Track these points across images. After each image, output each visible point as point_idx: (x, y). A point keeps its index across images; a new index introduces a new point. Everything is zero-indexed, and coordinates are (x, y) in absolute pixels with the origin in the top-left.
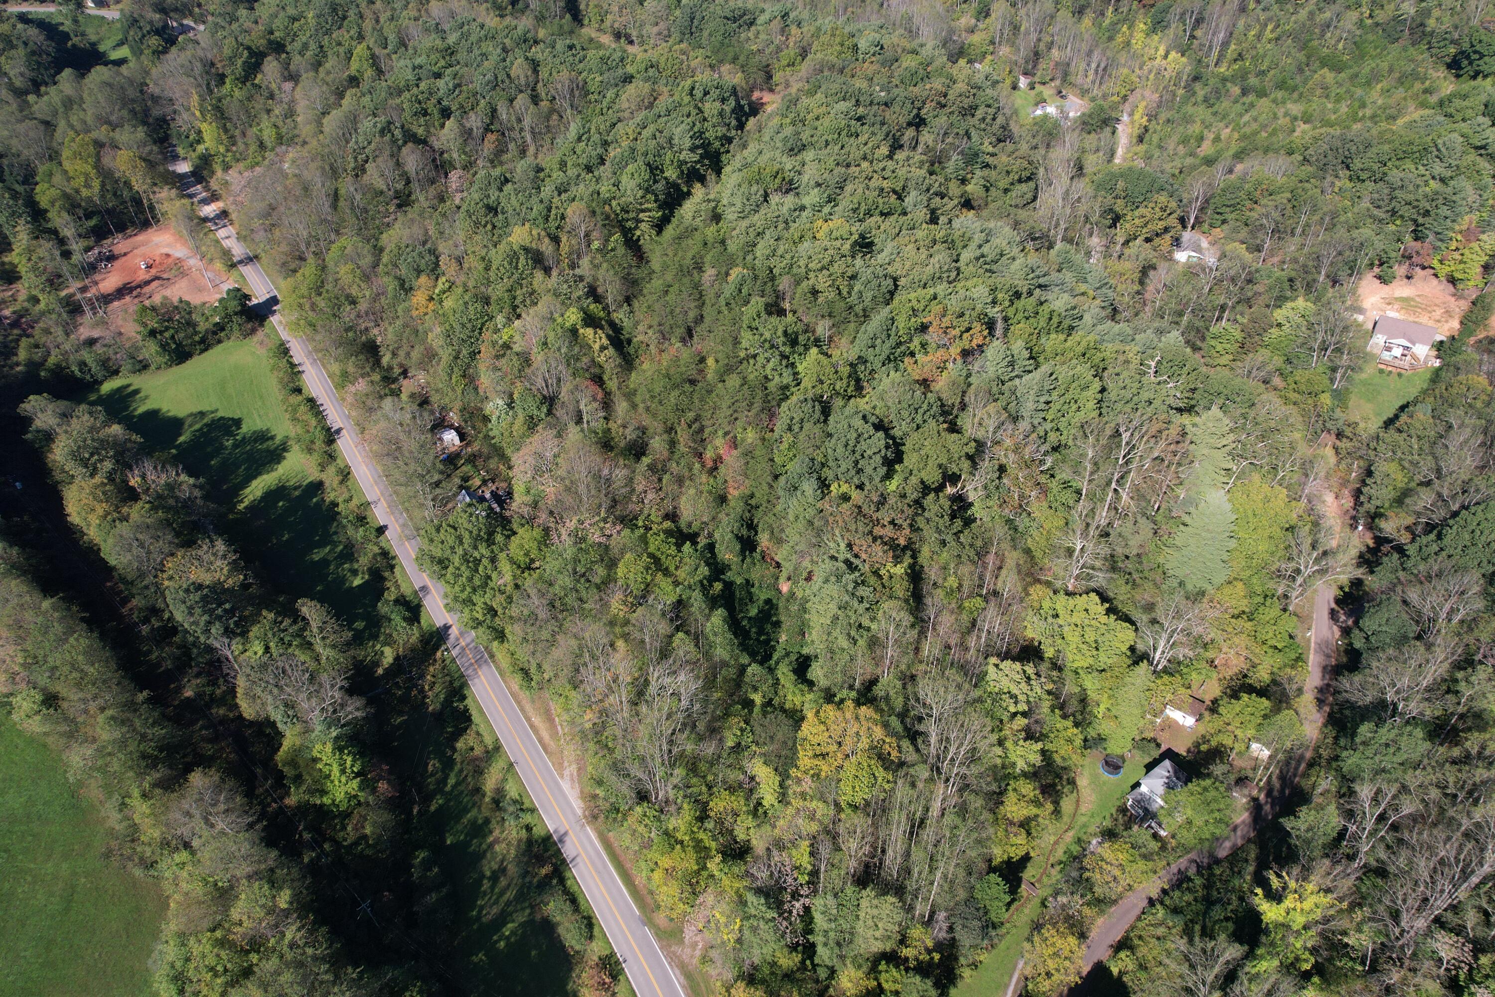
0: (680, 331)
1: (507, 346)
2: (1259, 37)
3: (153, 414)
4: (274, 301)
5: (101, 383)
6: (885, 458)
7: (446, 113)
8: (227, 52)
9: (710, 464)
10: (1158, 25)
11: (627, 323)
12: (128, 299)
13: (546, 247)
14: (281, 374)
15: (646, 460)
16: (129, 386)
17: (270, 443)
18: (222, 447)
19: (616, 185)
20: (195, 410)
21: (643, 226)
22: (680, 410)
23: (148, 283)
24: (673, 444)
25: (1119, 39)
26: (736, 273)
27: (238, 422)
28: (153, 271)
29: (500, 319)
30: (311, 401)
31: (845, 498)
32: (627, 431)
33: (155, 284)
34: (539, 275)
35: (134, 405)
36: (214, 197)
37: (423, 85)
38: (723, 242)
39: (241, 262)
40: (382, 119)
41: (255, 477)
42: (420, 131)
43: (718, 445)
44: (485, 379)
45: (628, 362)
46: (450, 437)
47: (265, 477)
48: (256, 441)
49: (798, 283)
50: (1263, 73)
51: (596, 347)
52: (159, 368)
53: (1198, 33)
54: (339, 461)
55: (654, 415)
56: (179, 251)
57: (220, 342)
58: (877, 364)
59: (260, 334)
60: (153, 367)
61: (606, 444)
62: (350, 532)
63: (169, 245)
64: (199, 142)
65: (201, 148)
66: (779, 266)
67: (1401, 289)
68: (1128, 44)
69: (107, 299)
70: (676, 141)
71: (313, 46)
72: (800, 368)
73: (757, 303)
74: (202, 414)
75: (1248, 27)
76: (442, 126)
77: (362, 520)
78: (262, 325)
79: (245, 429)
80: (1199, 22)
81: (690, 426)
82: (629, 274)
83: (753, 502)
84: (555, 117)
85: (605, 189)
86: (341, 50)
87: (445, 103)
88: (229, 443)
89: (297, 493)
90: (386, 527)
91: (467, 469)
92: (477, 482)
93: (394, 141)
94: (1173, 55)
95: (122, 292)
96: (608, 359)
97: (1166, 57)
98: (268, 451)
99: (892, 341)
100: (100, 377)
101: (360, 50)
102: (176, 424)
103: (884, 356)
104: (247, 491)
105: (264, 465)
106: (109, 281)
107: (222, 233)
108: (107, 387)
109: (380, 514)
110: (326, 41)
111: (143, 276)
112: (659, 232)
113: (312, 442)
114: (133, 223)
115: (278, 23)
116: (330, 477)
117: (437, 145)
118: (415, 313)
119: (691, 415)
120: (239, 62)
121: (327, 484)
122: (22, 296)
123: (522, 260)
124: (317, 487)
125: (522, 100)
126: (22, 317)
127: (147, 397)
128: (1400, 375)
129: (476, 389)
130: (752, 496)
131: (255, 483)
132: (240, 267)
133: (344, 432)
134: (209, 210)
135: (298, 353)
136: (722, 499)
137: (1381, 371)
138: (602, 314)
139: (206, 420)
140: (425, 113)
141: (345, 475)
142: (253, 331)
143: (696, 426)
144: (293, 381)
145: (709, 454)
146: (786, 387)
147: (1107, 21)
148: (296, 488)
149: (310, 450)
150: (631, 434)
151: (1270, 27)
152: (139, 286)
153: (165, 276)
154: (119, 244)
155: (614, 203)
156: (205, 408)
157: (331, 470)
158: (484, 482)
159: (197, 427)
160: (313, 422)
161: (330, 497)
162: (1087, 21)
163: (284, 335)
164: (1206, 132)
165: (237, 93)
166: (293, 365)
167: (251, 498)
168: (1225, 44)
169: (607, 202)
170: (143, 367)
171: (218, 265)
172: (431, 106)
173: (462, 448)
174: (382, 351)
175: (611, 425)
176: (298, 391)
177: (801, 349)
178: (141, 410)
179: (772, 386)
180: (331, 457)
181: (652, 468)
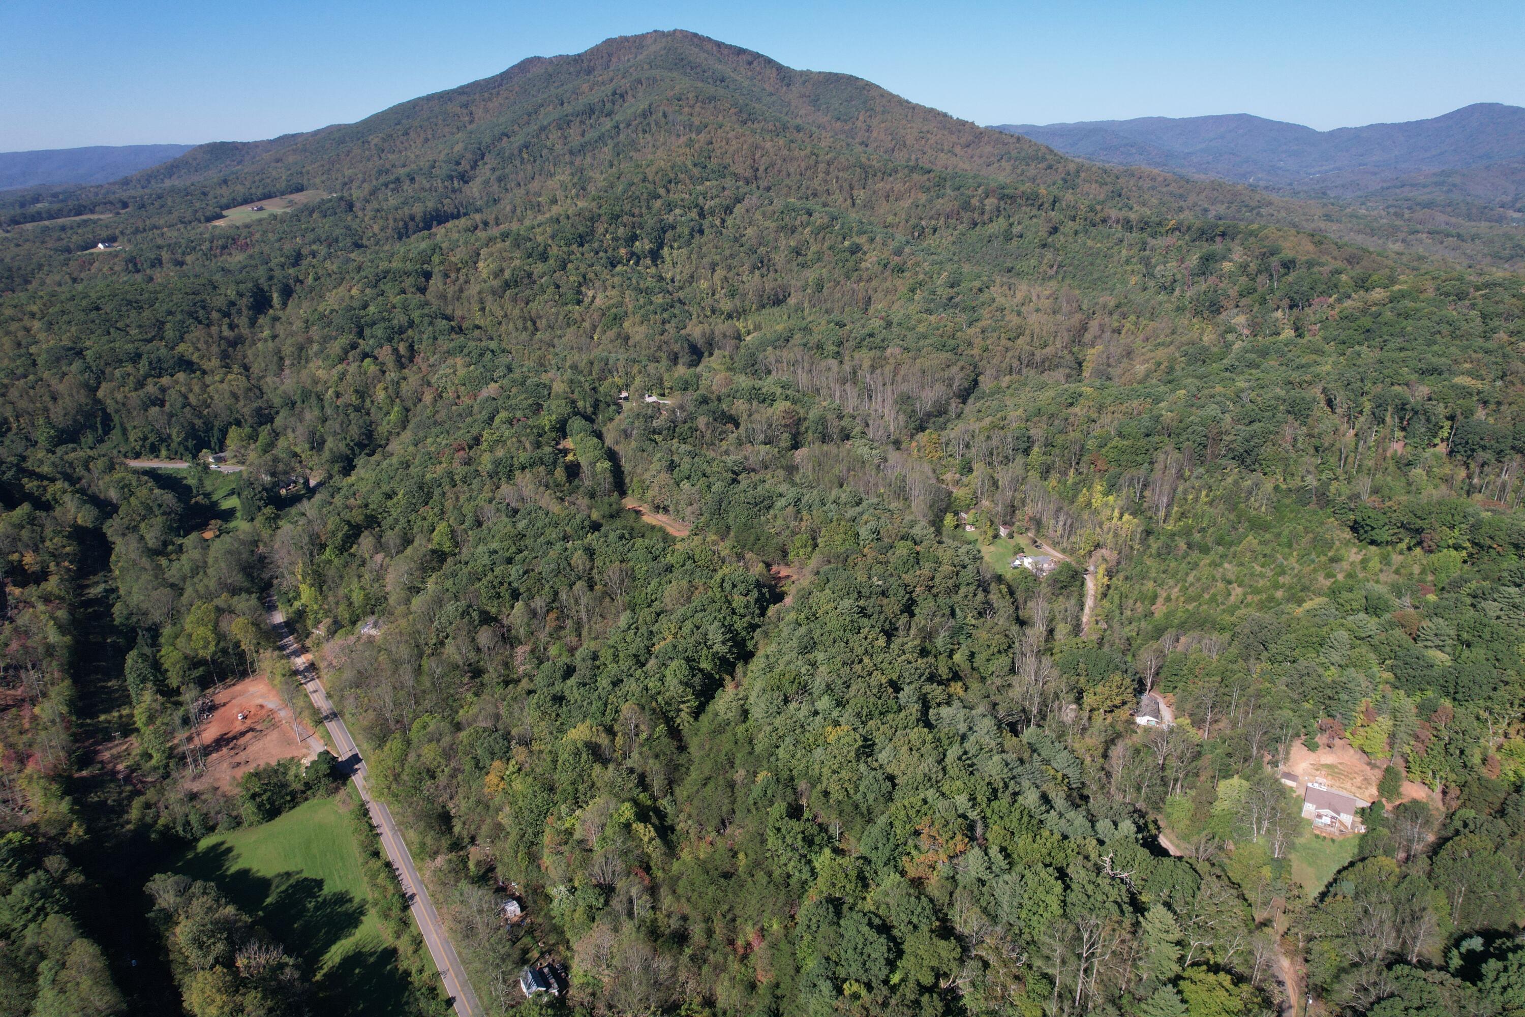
0: (716, 821)
1: (569, 833)
2: (1196, 499)
3: (244, 873)
4: (355, 759)
5: (197, 840)
6: (887, 959)
7: (515, 595)
8: (330, 526)
9: (741, 951)
10: (1112, 487)
11: (670, 810)
12: (225, 750)
13: (604, 740)
14: (363, 838)
15: (688, 951)
16: (223, 843)
17: (348, 905)
18: (307, 910)
19: (662, 680)
20: (282, 870)
21: (682, 714)
22: (717, 902)
23: (243, 734)
24: (710, 933)
25: (1081, 499)
26: (762, 776)
27: (319, 883)
28: (249, 722)
29: (564, 808)
30: (388, 865)
31: (856, 996)
32: (672, 921)
33: (249, 735)
34: (597, 768)
35: (227, 864)
36: (304, 650)
37: (497, 571)
38: (751, 742)
39: (326, 718)
40: (463, 603)
41: (334, 942)
42: (493, 611)
43: (749, 933)
44: (547, 860)
45: (671, 849)
46: (513, 909)
47: (343, 941)
48: (335, 903)
49: (813, 786)
50: (1202, 530)
51: (646, 839)
52: (251, 825)
53: (1147, 493)
54: (412, 928)
55: (695, 907)
56: (272, 702)
57: (306, 799)
58: (880, 863)
59: (342, 793)
60: (246, 824)
61: (654, 933)
62: (422, 1004)
63: (263, 696)
64: (295, 598)
65: (297, 604)
66: (799, 767)
67: (1327, 758)
68: (1089, 504)
69: (207, 750)
70: (710, 636)
71: (402, 521)
72: (816, 864)
73: (779, 807)
74: (288, 875)
75: (1185, 492)
76: (512, 607)
77: (433, 991)
78: (344, 784)
79: (327, 890)
80: (1145, 486)
81: (724, 916)
82: (671, 760)
83: (779, 992)
84: (608, 599)
85: (652, 684)
86: (426, 524)
87: (515, 585)
88: (311, 905)
89: (372, 960)
90: (454, 999)
91: (527, 940)
92: (535, 954)
93: (471, 621)
94: (1126, 517)
95: (221, 742)
96: (654, 849)
97: (1121, 518)
98: (346, 914)
99: (891, 845)
100: (199, 834)
101: (442, 527)
102: (264, 884)
103: (885, 859)
104: (327, 956)
105: (342, 929)
106: (210, 733)
107: (310, 687)
108: (204, 844)
109: (450, 986)
110: (413, 517)
111: (239, 727)
112: (696, 719)
113: (390, 909)
114: (233, 673)
115: (374, 498)
116: (404, 945)
117: (506, 622)
118: (486, 790)
119: (726, 907)
120: (340, 535)
121: (401, 950)
122: (136, 751)
123: (584, 756)
124: (391, 954)
125: (580, 585)
126: (133, 771)
127: (239, 856)
128: (1333, 840)
129: (539, 867)
130: (777, 986)
131: (334, 948)
132: (326, 723)
133: (417, 898)
134: (300, 662)
135: (379, 815)
136: (752, 986)
137: (1317, 836)
138: (649, 803)
139: (292, 881)
140: (498, 595)
141: (418, 942)
142: (337, 789)
143: (729, 916)
144: (372, 843)
145: (740, 942)
146: (805, 882)
147: (1070, 482)
148: (372, 954)
149: (386, 916)
150: (674, 923)
151: (1204, 493)
152: (235, 738)
153: (258, 727)
154: (221, 694)
155: (660, 698)
156: (291, 868)
157: (405, 938)
158: (542, 954)
159: (283, 888)
160: (391, 888)
161: (403, 965)
162: (1053, 481)
163: (365, 796)
164: (1158, 590)
165: (336, 561)
166: (372, 827)
167: (330, 964)
168: (1169, 505)
169: (653, 698)
170: (237, 823)
171: (308, 721)
172: (503, 590)
173: (523, 919)
174: (455, 821)
175: (658, 914)
176: (376, 854)
177: (817, 848)
178: (233, 870)
179: (793, 881)
180: (405, 923)
181: (693, 958)
